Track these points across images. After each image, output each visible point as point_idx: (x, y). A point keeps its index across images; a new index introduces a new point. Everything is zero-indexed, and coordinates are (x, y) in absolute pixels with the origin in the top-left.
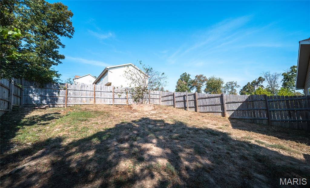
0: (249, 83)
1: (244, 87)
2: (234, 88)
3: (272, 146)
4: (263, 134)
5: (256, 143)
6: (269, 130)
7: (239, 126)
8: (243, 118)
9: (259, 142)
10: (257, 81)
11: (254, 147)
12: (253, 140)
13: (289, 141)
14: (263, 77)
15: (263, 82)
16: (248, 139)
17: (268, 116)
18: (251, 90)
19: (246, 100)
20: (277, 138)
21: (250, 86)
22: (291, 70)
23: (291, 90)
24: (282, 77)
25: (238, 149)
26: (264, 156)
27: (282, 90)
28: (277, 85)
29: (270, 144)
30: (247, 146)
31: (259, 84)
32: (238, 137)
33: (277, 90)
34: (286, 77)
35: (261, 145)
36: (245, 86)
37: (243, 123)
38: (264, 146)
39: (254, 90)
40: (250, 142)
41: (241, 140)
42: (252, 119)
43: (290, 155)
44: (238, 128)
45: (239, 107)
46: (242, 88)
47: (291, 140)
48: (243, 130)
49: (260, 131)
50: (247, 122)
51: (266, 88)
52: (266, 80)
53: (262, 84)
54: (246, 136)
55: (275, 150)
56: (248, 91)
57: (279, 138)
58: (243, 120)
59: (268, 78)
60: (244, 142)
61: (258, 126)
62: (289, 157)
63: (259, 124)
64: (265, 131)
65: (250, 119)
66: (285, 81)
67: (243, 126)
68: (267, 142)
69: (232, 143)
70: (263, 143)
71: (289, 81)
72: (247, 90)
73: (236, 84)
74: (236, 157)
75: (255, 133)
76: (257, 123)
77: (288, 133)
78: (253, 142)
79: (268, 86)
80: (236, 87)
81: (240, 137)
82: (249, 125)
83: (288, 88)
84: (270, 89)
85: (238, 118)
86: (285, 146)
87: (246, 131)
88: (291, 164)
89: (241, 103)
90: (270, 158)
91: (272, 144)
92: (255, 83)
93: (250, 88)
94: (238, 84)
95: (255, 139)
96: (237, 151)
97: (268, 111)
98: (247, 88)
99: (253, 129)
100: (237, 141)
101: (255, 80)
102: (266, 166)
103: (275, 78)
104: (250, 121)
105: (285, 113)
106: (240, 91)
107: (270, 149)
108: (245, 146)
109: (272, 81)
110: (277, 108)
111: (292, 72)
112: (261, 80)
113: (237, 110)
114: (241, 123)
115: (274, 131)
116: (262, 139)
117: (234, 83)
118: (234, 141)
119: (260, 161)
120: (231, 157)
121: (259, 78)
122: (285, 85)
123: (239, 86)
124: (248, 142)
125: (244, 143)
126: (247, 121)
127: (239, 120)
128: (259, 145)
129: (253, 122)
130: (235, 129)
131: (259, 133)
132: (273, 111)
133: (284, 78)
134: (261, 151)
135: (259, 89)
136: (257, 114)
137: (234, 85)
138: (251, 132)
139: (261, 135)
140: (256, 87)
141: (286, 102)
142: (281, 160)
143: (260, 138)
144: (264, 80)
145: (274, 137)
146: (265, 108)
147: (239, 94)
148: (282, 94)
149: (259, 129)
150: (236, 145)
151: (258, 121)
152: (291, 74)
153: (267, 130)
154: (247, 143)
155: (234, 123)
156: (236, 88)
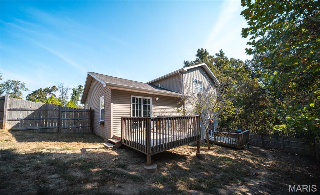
0: (41, 89)
1: (34, 92)
2: (20, 90)
3: (61, 150)
4: (54, 141)
5: (48, 151)
6: (59, 137)
7: (27, 139)
8: (32, 128)
9: (50, 149)
10: (50, 89)
11: (46, 155)
12: (44, 149)
13: (73, 142)
14: (57, 87)
15: (56, 91)
16: (39, 149)
17: (59, 125)
18: (42, 97)
19: (39, 108)
20: (65, 143)
21: (42, 93)
22: (78, 88)
23: (76, 103)
24: (72, 92)
25: (29, 163)
26: (56, 160)
27: (71, 102)
28: (67, 97)
29: (60, 149)
30: (38, 156)
31: (51, 93)
32: (26, 150)
33: (66, 102)
34: (74, 92)
35: (52, 152)
36: (36, 91)
37: (32, 134)
38: (55, 151)
39: (45, 97)
40: (42, 152)
41: (31, 153)
42: (42, 129)
43: (73, 152)
44: (25, 141)
45: (29, 115)
46: (31, 93)
47: (74, 141)
48: (32, 142)
49: (51, 139)
50: (36, 133)
51: (58, 97)
52: (59, 90)
53: (54, 93)
54: (37, 147)
55: (63, 152)
56: (38, 98)
57: (67, 142)
58: (31, 131)
59: (61, 89)
60: (36, 153)
61: (48, 135)
62: (73, 154)
63: (50, 133)
64: (55, 139)
65: (41, 129)
66: (74, 95)
67: (32, 138)
68: (57, 147)
69: (19, 159)
70: (54, 150)
71: (76, 96)
72: (37, 96)
73: (23, 86)
74: (28, 171)
75: (46, 142)
76: (48, 132)
77: (72, 137)
78: (44, 151)
79: (60, 97)
80: (22, 89)
81: (30, 150)
82: (38, 136)
83: (74, 101)
84: (61, 99)
85: (25, 128)
86: (70, 147)
87: (37, 142)
88: (74, 158)
89: (33, 112)
90: (60, 159)
91: (61, 148)
92: (47, 91)
93: (41, 94)
94: (26, 87)
95: (46, 148)
96: (28, 165)
97: (59, 120)
98: (38, 94)
99: (44, 139)
100: (26, 154)
101: (49, 87)
102: (58, 166)
103: (67, 90)
104: (40, 131)
105: (72, 122)
106: (27, 96)
107: (60, 152)
108: (36, 157)
109: (64, 93)
110: (67, 117)
111: (79, 89)
112: (54, 88)
113: (25, 119)
114: (29, 134)
115: (63, 138)
116: (53, 146)
117: (21, 84)
118: (22, 156)
119: (52, 164)
120: (22, 173)
121: (53, 87)
122: (73, 98)
123: (27, 89)
124: (40, 152)
125: (35, 155)
126: (36, 131)
127: (26, 131)
128: (50, 152)
129: (44, 132)
130: (21, 143)
131: (51, 141)
132: (64, 120)
133: (73, 93)
134: (52, 156)
135: (52, 98)
136: (49, 123)
137: (20, 86)
138: (43, 142)
139: (52, 143)
140: (48, 94)
141: (74, 113)
142: (68, 157)
143: (51, 146)
144: (57, 90)
145: (63, 142)
146: (57, 118)
147: (25, 100)
148: (70, 106)
149: (50, 138)
150: (25, 159)
151: (48, 131)
152: (78, 91)
153: (57, 137)
154: (38, 154)
155: (19, 135)
156: (23, 91)
